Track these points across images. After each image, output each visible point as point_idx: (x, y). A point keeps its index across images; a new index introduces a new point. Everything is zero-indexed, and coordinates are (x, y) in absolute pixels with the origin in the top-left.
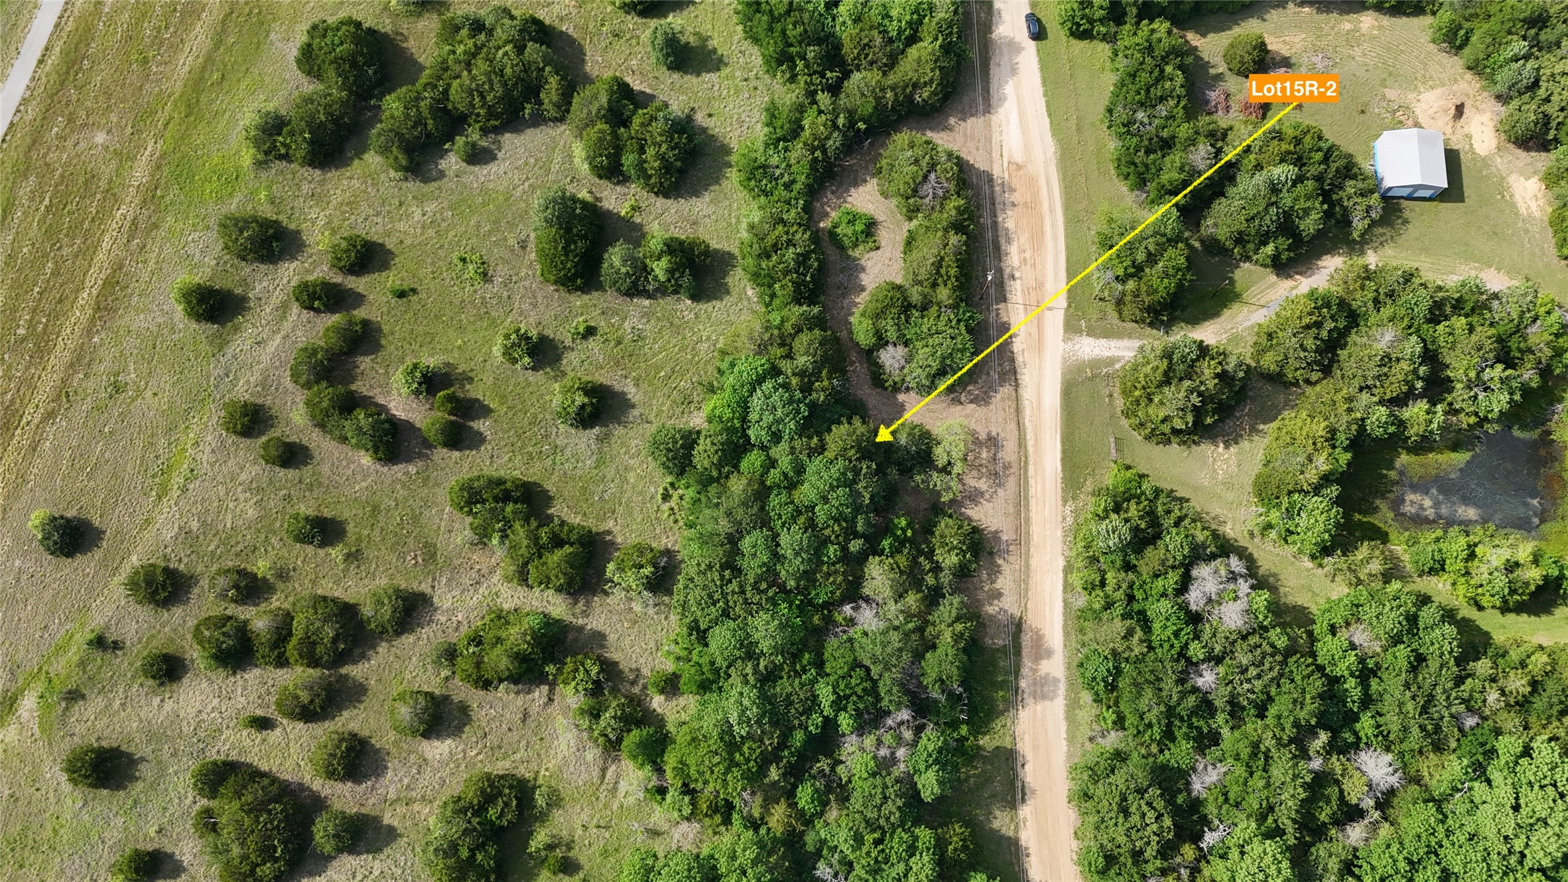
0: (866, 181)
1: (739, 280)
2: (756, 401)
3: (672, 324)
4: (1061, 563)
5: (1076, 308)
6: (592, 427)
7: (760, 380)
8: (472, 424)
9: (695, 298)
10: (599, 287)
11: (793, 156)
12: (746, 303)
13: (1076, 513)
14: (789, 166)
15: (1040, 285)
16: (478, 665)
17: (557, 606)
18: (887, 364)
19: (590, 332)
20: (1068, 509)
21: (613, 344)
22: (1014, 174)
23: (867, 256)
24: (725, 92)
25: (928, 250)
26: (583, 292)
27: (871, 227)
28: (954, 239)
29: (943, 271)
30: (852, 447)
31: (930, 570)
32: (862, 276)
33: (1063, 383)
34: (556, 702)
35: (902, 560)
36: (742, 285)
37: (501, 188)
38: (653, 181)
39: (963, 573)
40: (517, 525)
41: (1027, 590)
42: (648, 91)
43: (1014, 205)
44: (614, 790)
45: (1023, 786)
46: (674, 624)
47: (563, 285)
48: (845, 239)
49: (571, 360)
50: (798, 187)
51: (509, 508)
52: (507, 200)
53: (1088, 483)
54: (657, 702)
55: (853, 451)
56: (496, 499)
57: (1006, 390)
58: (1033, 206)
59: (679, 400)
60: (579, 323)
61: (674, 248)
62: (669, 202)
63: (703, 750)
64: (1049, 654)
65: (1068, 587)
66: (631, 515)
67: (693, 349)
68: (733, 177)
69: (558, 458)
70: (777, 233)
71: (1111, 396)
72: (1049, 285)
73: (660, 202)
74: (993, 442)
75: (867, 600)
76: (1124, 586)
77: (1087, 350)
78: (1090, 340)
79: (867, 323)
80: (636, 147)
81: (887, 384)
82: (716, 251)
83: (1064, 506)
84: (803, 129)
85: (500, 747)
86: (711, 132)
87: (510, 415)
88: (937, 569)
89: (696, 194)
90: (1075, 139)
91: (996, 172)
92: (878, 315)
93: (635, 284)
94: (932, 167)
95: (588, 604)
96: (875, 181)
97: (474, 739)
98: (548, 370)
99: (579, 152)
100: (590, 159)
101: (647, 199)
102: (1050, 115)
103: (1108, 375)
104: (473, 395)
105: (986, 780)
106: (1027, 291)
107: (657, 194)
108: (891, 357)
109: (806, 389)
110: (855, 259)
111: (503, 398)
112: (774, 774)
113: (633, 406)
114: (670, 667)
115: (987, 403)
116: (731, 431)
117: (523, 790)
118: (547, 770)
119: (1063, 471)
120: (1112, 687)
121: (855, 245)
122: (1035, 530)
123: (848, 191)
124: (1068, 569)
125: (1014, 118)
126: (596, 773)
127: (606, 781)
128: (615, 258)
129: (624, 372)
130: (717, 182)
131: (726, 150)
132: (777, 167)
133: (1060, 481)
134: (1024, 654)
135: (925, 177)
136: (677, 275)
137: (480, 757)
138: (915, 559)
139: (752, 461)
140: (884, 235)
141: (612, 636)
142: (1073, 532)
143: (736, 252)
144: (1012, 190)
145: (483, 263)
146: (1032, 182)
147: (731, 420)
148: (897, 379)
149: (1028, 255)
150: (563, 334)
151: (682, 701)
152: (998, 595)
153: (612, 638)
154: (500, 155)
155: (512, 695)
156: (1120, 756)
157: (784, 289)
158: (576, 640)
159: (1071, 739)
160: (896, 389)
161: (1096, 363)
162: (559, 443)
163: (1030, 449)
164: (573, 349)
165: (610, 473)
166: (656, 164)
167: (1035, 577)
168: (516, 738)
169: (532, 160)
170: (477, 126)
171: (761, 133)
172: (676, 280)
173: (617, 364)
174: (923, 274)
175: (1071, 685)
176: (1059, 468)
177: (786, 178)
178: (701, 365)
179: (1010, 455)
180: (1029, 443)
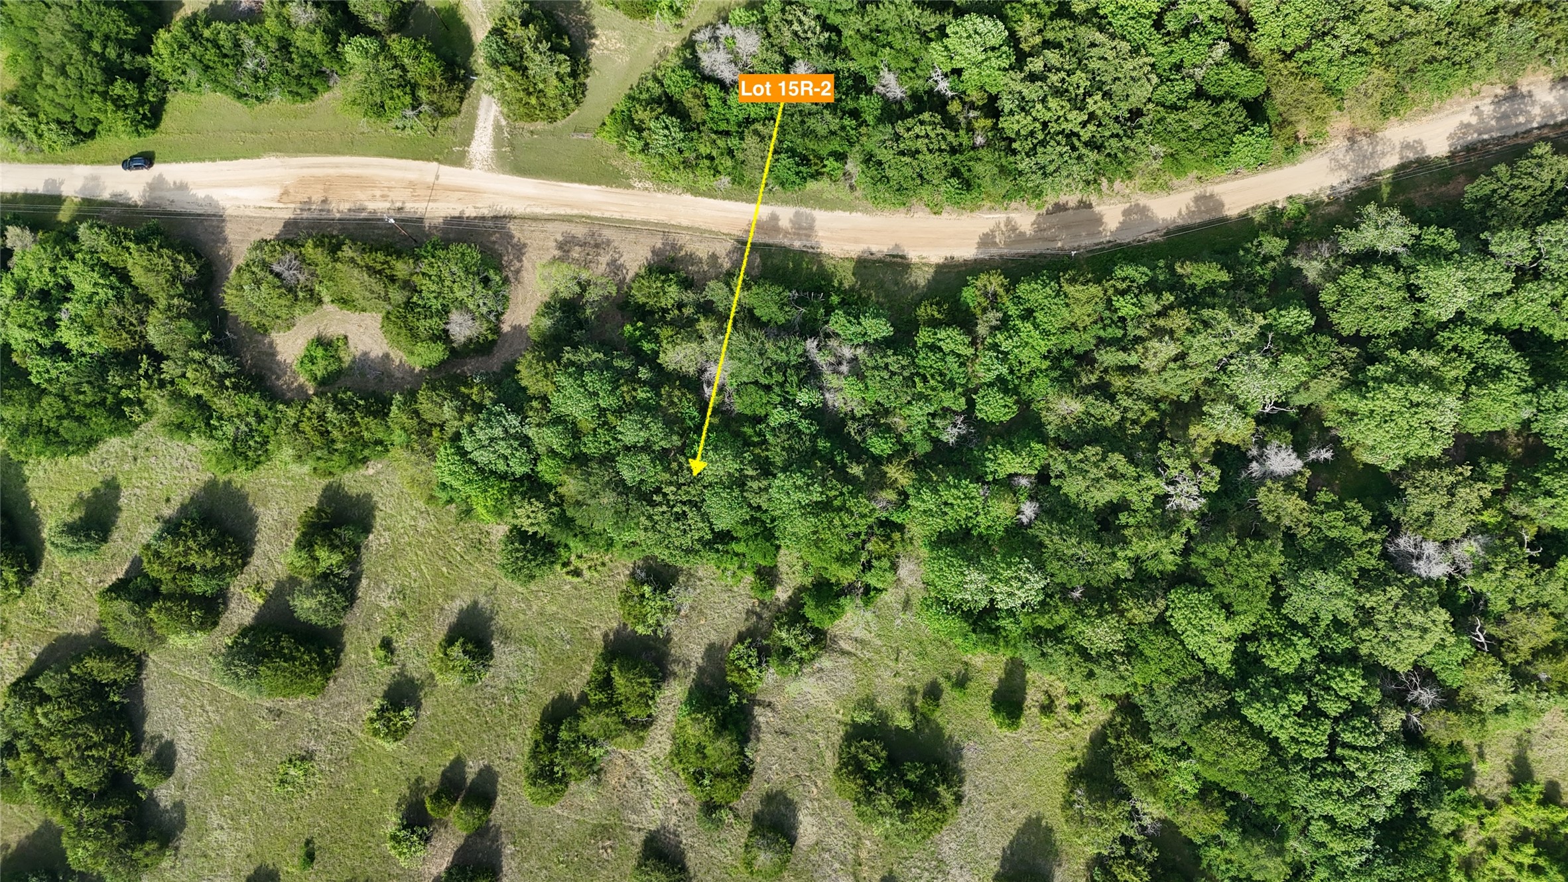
0: (271, 344)
1: (354, 481)
2: (481, 457)
3: (392, 556)
4: (688, 197)
5: (440, 154)
6: (491, 648)
7: (463, 453)
8: (469, 781)
9: (367, 529)
10: (339, 631)
11: (229, 410)
12: (381, 477)
13: (641, 178)
14: (239, 416)
15: (412, 185)
16: (721, 775)
17: (675, 692)
18: (468, 333)
19: (387, 644)
20: (637, 184)
21: (404, 622)
22: (291, 198)
23: (352, 349)
24: (145, 482)
25: (355, 280)
26: (342, 650)
27: (322, 342)
28: (347, 252)
29: (379, 267)
30: (544, 366)
31: (680, 310)
32: (373, 355)
33: (513, 174)
34: (773, 700)
35: (665, 332)
36: (362, 479)
37: (207, 737)
38: (228, 563)
39: (687, 284)
40: (583, 727)
41: (711, 232)
42: (126, 567)
43: (324, 201)
44: (862, 642)
45: (894, 256)
46: (706, 568)
47: (330, 671)
48: (329, 369)
49: (415, 668)
50: (263, 410)
51: (564, 735)
52: (222, 731)
53: (615, 163)
54: (782, 594)
55: (549, 365)
56: (552, 750)
57: (513, 227)
58: (328, 183)
59: (475, 553)
60: (374, 655)
61: (306, 543)
62: (258, 550)
63: (826, 535)
64: (774, 218)
65: (711, 193)
66: (590, 611)
67: (422, 535)
68: (242, 478)
69: (520, 687)
70: (308, 429)
71: (532, 132)
72: (412, 176)
73: (256, 561)
74: (565, 246)
75: (702, 371)
76: (714, 136)
77: (484, 148)
78: (474, 144)
79: (420, 348)
80: (185, 575)
81: (490, 337)
82: (320, 502)
83: (634, 188)
84: (199, 397)
85: (812, 761)
86: (187, 501)
87: (465, 738)
88: (680, 306)
89: (253, 521)
90: (266, 136)
91: (288, 215)
92: (414, 335)
93: (340, 590)
94: (265, 266)
95: (677, 661)
96: (274, 335)
97: (801, 788)
98: (422, 694)
99: (179, 641)
100: (192, 628)
101: (250, 574)
102: (236, 158)
103: (511, 133)
104: (437, 779)
105: (880, 286)
106: (415, 198)
107: (245, 564)
108: (462, 328)
109: (478, 408)
110: (353, 362)
111: (446, 744)
112: (856, 470)
113: (476, 603)
114: (749, 577)
115: (525, 245)
116: (512, 492)
117: (856, 733)
118: (837, 712)
119: (600, 184)
120: (804, 160)
121: (340, 359)
122: (654, 217)
123: (278, 363)
124: (696, 192)
125: (232, 192)
126: (845, 660)
127: (853, 650)
128: (306, 606)
129: (437, 611)
130: (244, 498)
131: (211, 486)
132: (238, 428)
133: (609, 189)
134: (771, 241)
135: (278, 275)
136: (337, 542)
137: (819, 783)
138: (666, 323)
139: (546, 470)
140: (333, 331)
141: (712, 637)
142: (661, 182)
143: (324, 482)
144: (309, 202)
145: (290, 761)
146: (303, 182)
147: (501, 490)
148: (485, 325)
149: (378, 193)
150: (385, 674)
151: (783, 568)
152: (714, 257)
153: (714, 637)
154: (167, 736)
155: (761, 746)
156: (868, 159)
157: (371, 428)
158: (712, 676)
159: (851, 208)
160: (496, 330)
161: (498, 142)
162: (503, 685)
163: (575, 212)
164: (404, 665)
165: (544, 631)
166: (210, 554)
167: (699, 223)
168: (803, 742)
169: (181, 700)
170: (128, 759)
171: (199, 442)
172: (343, 544)
173: (427, 618)
174: (378, 288)
175: (801, 202)
176: (597, 187)
177: (251, 419)
178: (442, 528)
179: (580, 231)
180: (569, 211)
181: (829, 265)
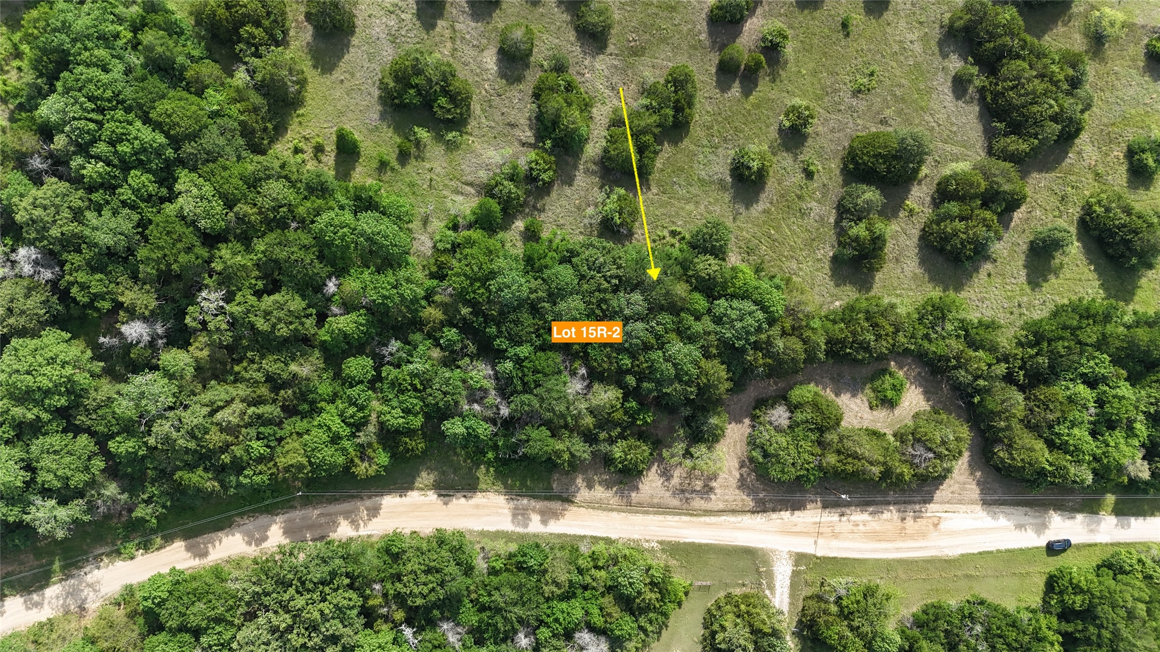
0: (928, 401)
1: (847, 295)
2: (748, 306)
3: (813, 240)
4: (613, 536)
5: (816, 563)
6: (731, 176)
7: (764, 309)
8: (737, 82)
9: (835, 259)
10: (846, 183)
11: (953, 342)
12: (829, 299)
13: (652, 551)
14: (944, 338)
15: (835, 535)
16: (551, 89)
17: (593, 149)
18: (774, 412)
19: (809, 175)
20: (655, 545)
21: (799, 192)
22: (930, 521)
23: (865, 399)
24: (1009, 288)
25: (868, 449)
26: (842, 170)
27: (889, 403)
28: (876, 470)
29: (850, 460)
30: (709, 380)
31: (610, 436)
32: (848, 395)
33: (755, 548)
34: (521, 148)
35: (618, 415)
36: (844, 297)
37: (932, 104)
38: (935, 226)
39: (608, 460)
40: (655, 118)
41: (593, 508)
42: (1013, 224)
43: (903, 519)
44: (457, 192)
45: (450, 496)
46: (577, 239)
47: (849, 153)
48: (880, 382)
49: (786, 160)
50: (926, 344)
51: (670, 112)
52: (922, 108)
53: (675, 562)
54: (520, 225)
55: (705, 381)
56: (677, 101)
57: (750, 503)
58: (902, 534)
59: (751, 245)
60: (817, 166)
61: (877, 242)
62: (916, 240)
63: (482, 258)
64: (544, 522)
65: (595, 539)
66: (661, 206)
67: (792, 257)
68: (935, 293)
69: (708, 150)
70: (887, 327)
71: (744, 585)
72: (835, 543)
73: (916, 233)
74: (708, 490)
75: (589, 387)
76: (594, 584)
77: (781, 569)
78: (789, 573)
79: (810, 396)
80: (964, 213)
81: (758, 411)
82: (873, 277)
83: (657, 542)
84: (975, 351)
85: (490, 106)
86: (975, 275)
87: (743, 112)
88: (612, 441)
89: (923, 262)
90: (959, 573)
91: (931, 507)
92: (816, 406)
93: (848, 211)
94: (939, 456)
95: (594, 173)
96: (928, 408)
97: (497, 87)
98: (779, 141)
99: (962, 167)
100: (954, 176)
101: (919, 222)
102: (980, 553)
103: (760, 584)
104: (761, 82)
105: (456, 469)
106: (831, 525)
107: (924, 229)
108: (780, 415)
109: (756, 346)
110: (863, 389)
111: (757, 106)
112: (465, 311)
113: (747, 208)
114: (545, 235)
115: (739, 488)
116: (724, 286)
117: (458, 123)
118: (473, 142)
119: (685, 543)
120: (520, 567)
121: (874, 390)
122: (639, 519)
123: (921, 385)
124: (608, 541)
125: (979, 524)
126: (469, 178)
127: (464, 186)
128: (870, 195)
129: (775, 201)
130: (931, 280)
131: (958, 288)
132: (943, 329)
133: (677, 540)
134: (545, 503)
135: (930, 450)
136: (854, 244)
137: (484, 92)
138: (620, 425)
139: (700, 302)
140: (881, 414)
141: (569, 191)
142: (636, 547)
143: (872, 294)
144: (915, 518)
145: (869, 90)
146: (923, 535)
147: (734, 285)
148: (762, 419)
149: (861, 528)
150: (807, 154)
151: (519, 244)
152: (590, 487)
153: (568, 191)
154: (960, 103)
155: (527, 115)
156: (468, 570)
157: (839, 330)
158: (567, 164)
159: (483, 534)
160: (754, 418)
161: (770, 575)
162: (720, 150)
163: (703, 519)
164: (795, 161)
165: (694, 190)
166: (949, 230)
167: (603, 515)
168: (497, 119)
169: (955, 129)
170: (986, 83)
171: (973, 317)
172: (850, 244)
173: (782, 196)
174: (848, 444)
175: (522, 537)
176: (687, 540)
177: (934, 336)
178: (778, 263)
179: (698, 503)
180: (707, 519)
181: (499, 486)
